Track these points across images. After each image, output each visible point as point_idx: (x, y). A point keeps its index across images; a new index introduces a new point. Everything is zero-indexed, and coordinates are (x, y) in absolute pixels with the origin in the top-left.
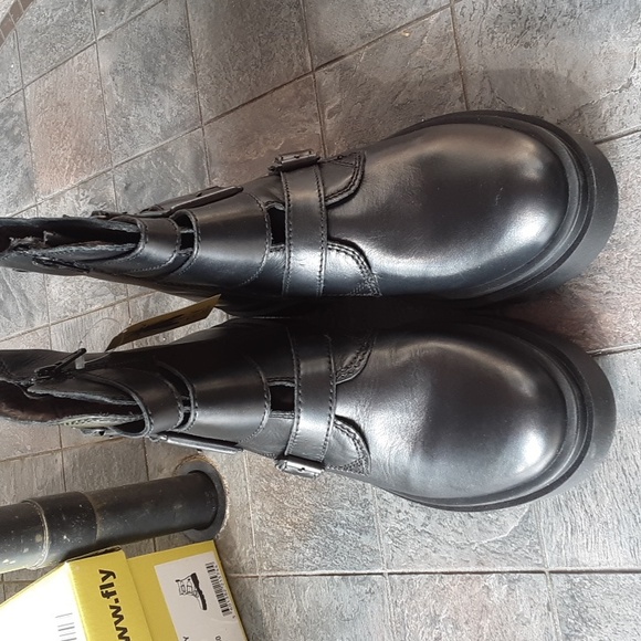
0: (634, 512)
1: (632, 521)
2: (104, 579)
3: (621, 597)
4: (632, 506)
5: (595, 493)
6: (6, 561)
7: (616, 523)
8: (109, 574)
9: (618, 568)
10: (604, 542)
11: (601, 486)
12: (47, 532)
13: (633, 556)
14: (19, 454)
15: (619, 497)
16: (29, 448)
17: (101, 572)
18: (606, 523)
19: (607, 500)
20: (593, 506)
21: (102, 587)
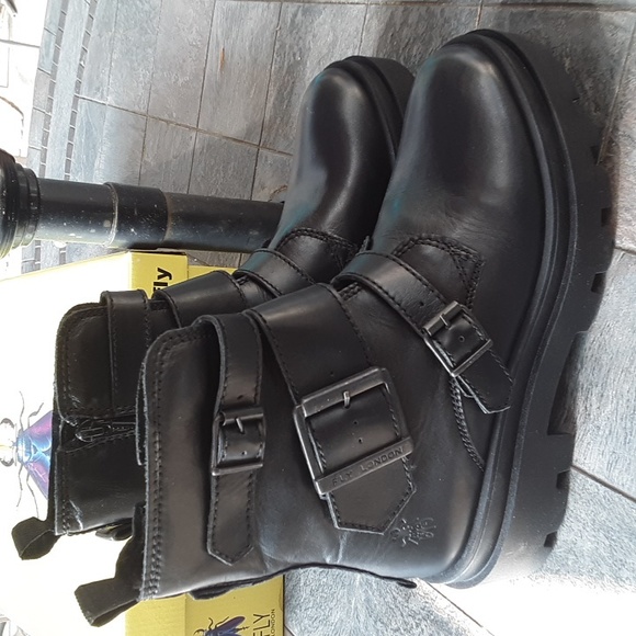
0: (628, 431)
1: (622, 439)
2: (160, 277)
3: (581, 498)
4: (629, 425)
5: (602, 396)
6: (72, 235)
7: (607, 432)
8: (167, 274)
9: (591, 472)
10: (589, 443)
11: (610, 393)
12: (116, 221)
13: (609, 469)
14: (166, 117)
15: (621, 411)
16: (174, 115)
17: (159, 270)
18: (599, 428)
19: (609, 408)
20: (594, 407)
21: (156, 284)
